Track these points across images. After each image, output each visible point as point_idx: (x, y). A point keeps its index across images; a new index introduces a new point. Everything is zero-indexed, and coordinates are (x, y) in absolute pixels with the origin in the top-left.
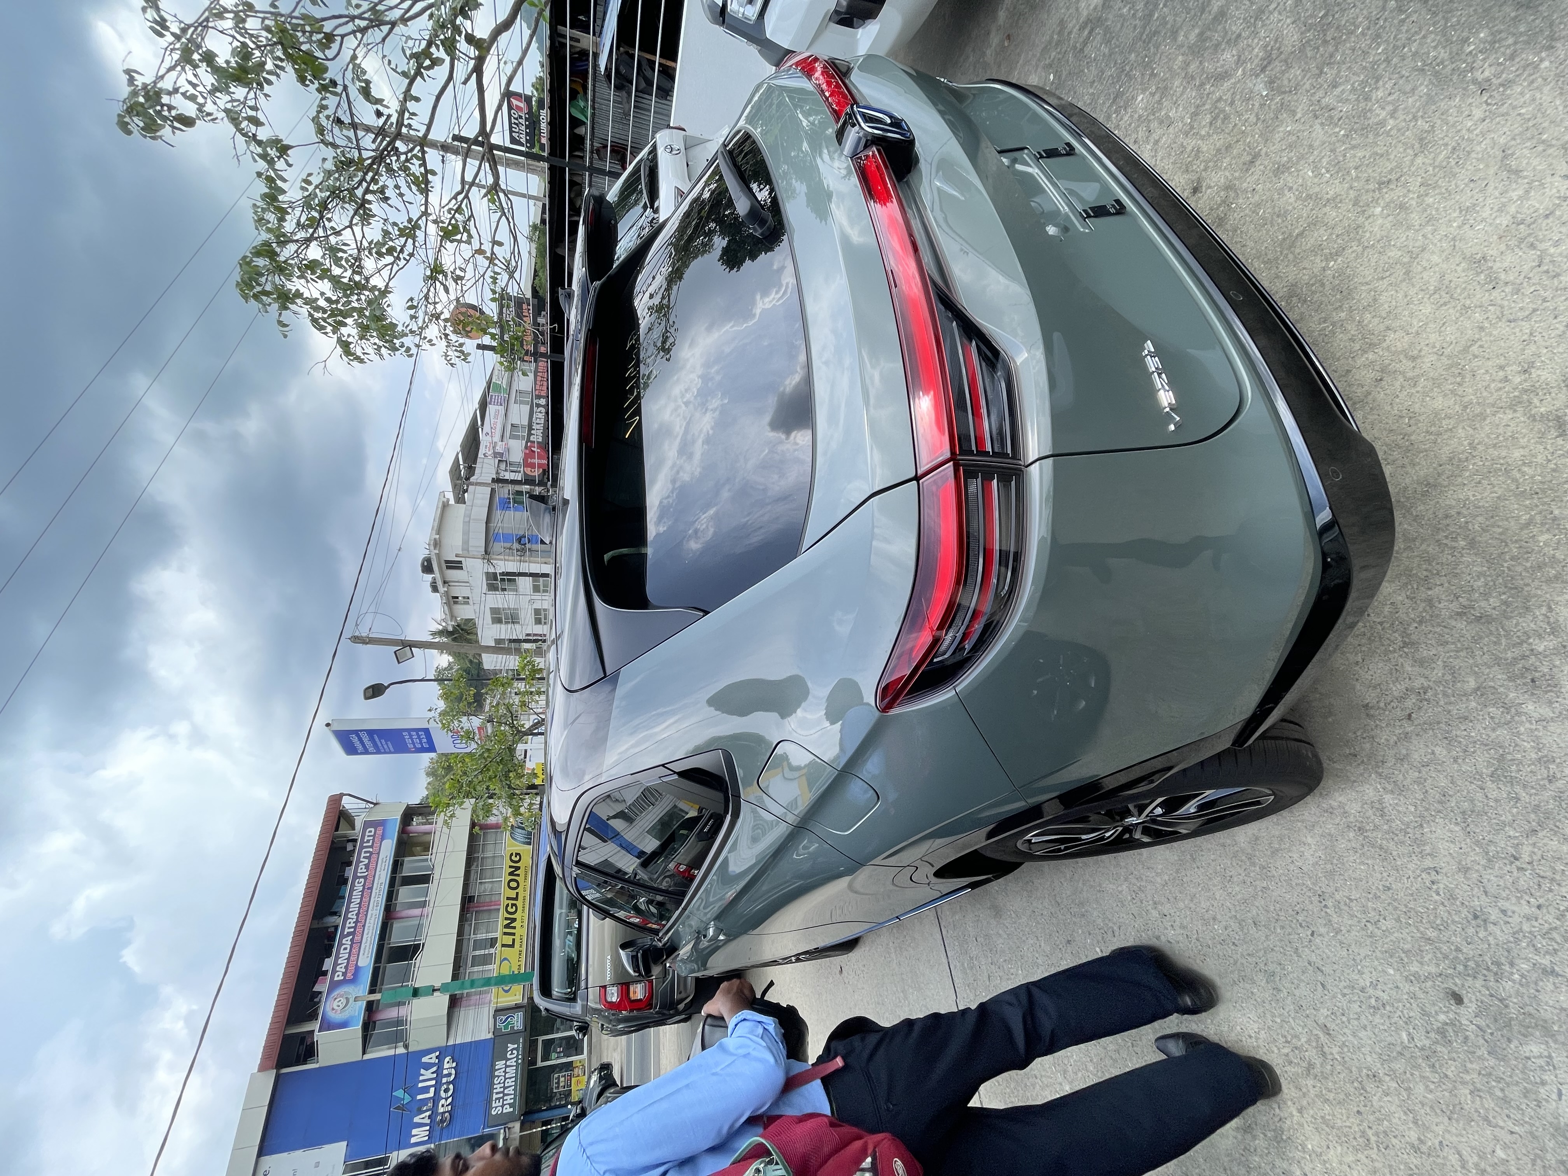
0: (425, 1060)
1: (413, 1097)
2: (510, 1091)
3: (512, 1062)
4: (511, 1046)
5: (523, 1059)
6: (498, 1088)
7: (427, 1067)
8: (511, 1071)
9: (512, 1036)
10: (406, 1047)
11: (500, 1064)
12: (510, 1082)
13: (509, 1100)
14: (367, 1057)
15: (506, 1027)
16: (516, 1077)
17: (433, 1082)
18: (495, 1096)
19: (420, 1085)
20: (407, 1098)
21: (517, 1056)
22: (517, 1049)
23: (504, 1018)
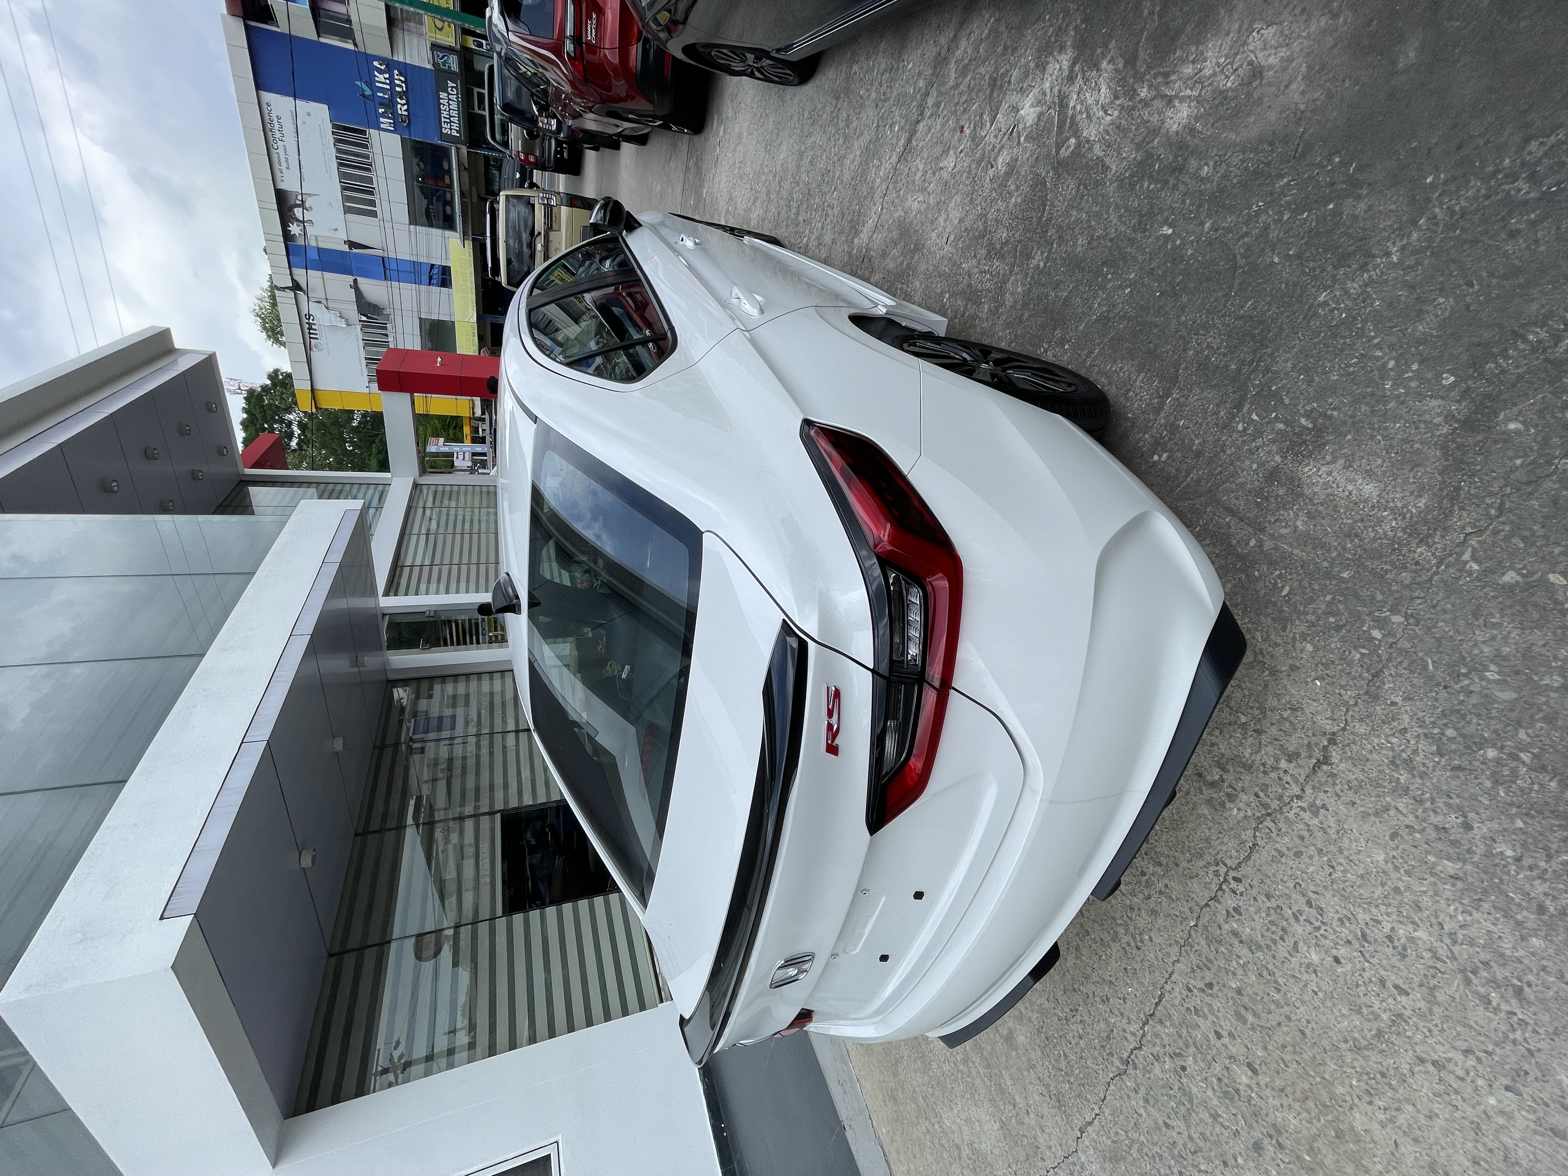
0: (376, 63)
1: (374, 95)
2: (456, 120)
3: (454, 98)
4: (450, 84)
5: (462, 100)
6: (445, 114)
7: (381, 72)
8: (454, 106)
9: (449, 74)
10: (355, 45)
11: (443, 95)
12: (454, 113)
13: (455, 126)
14: (322, 40)
15: (444, 63)
16: (458, 111)
17: (388, 87)
18: (443, 120)
19: (378, 84)
20: (368, 92)
21: (457, 94)
22: (456, 88)
23: (441, 55)
